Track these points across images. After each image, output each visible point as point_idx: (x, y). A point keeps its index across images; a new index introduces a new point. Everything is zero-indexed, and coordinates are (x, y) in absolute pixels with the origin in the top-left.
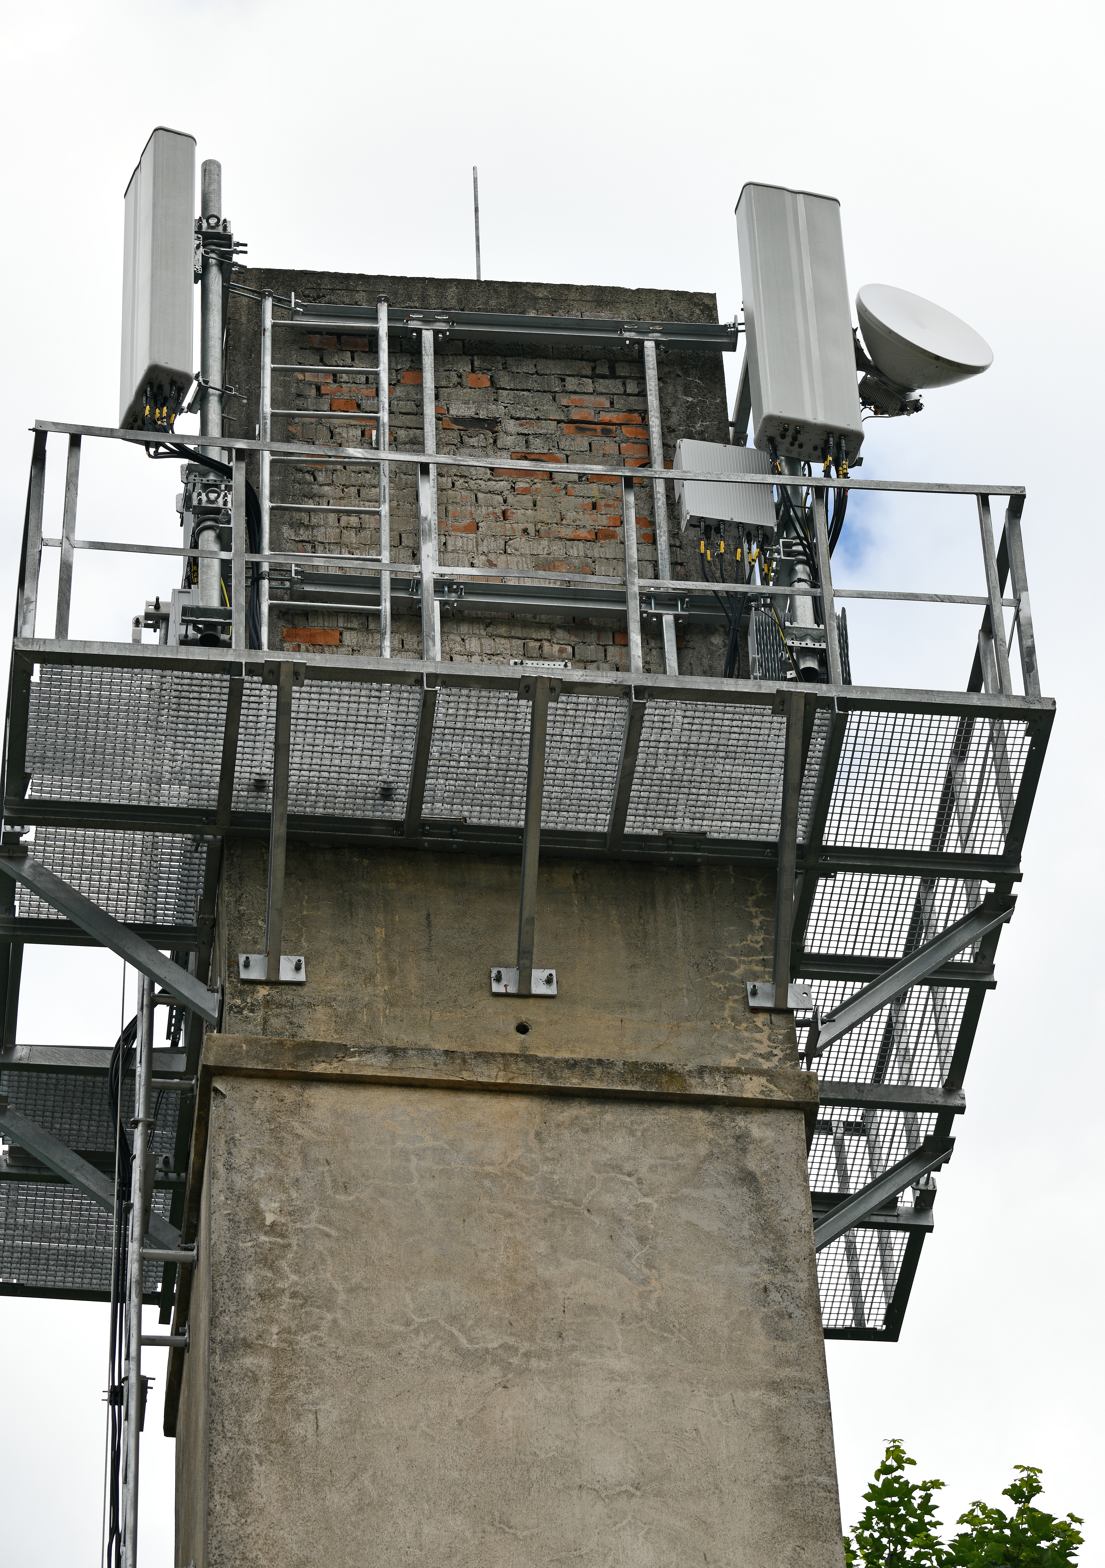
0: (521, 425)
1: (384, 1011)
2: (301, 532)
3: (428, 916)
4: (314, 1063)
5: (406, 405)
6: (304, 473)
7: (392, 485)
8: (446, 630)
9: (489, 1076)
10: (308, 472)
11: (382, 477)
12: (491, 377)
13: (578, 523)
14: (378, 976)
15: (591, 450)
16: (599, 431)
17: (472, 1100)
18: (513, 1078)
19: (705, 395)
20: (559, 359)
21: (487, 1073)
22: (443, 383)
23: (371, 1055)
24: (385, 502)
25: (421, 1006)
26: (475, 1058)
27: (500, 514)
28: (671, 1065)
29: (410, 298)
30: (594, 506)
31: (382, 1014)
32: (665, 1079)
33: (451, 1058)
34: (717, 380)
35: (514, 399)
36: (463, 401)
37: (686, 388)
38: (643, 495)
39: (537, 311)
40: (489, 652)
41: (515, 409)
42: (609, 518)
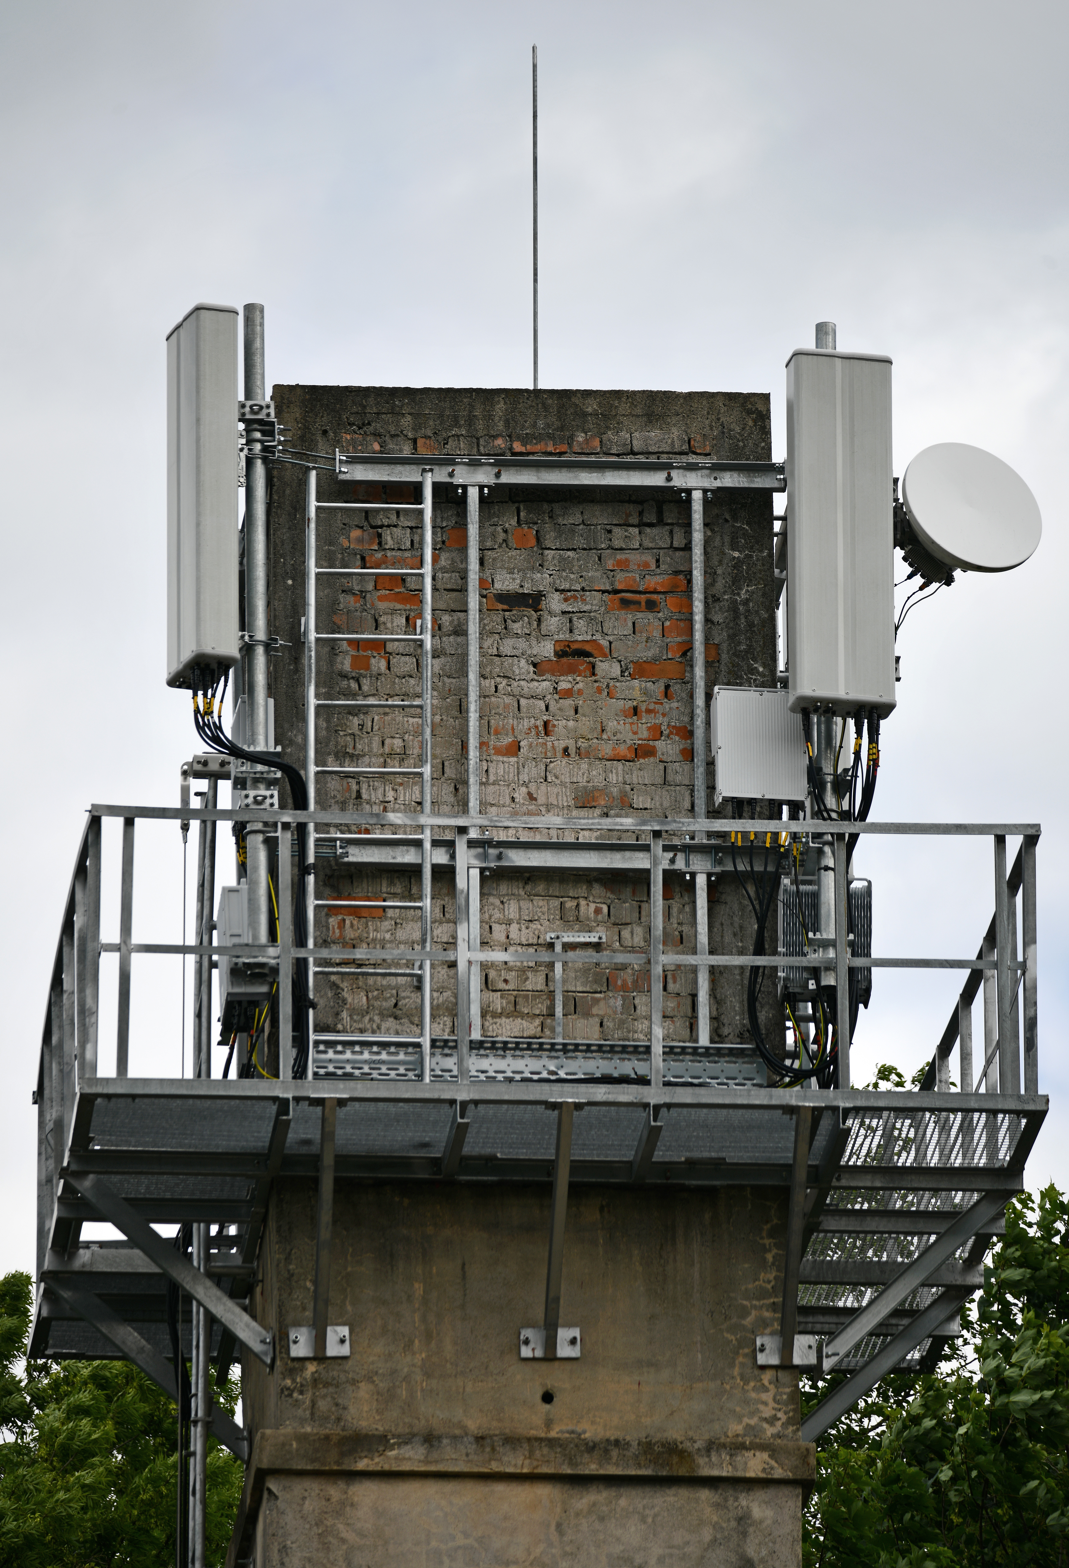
0: (566, 600)
1: (422, 1383)
3: (464, 1265)
4: (358, 1459)
5: (451, 578)
7: (435, 693)
8: (486, 891)
9: (515, 1466)
12: (537, 531)
13: (619, 736)
14: (417, 1341)
15: (634, 633)
16: (643, 604)
17: (500, 1488)
18: (537, 1467)
19: (752, 548)
20: (606, 502)
21: (513, 1462)
22: (489, 544)
23: (409, 1447)
25: (456, 1376)
26: (503, 1444)
27: (541, 728)
28: (681, 1443)
29: (456, 424)
30: (636, 711)
31: (419, 1388)
32: (675, 1459)
33: (482, 1446)
34: (765, 524)
35: (560, 562)
36: (508, 569)
37: (733, 538)
38: (684, 695)
39: (586, 433)
40: (527, 918)
41: (560, 577)
42: (649, 729)
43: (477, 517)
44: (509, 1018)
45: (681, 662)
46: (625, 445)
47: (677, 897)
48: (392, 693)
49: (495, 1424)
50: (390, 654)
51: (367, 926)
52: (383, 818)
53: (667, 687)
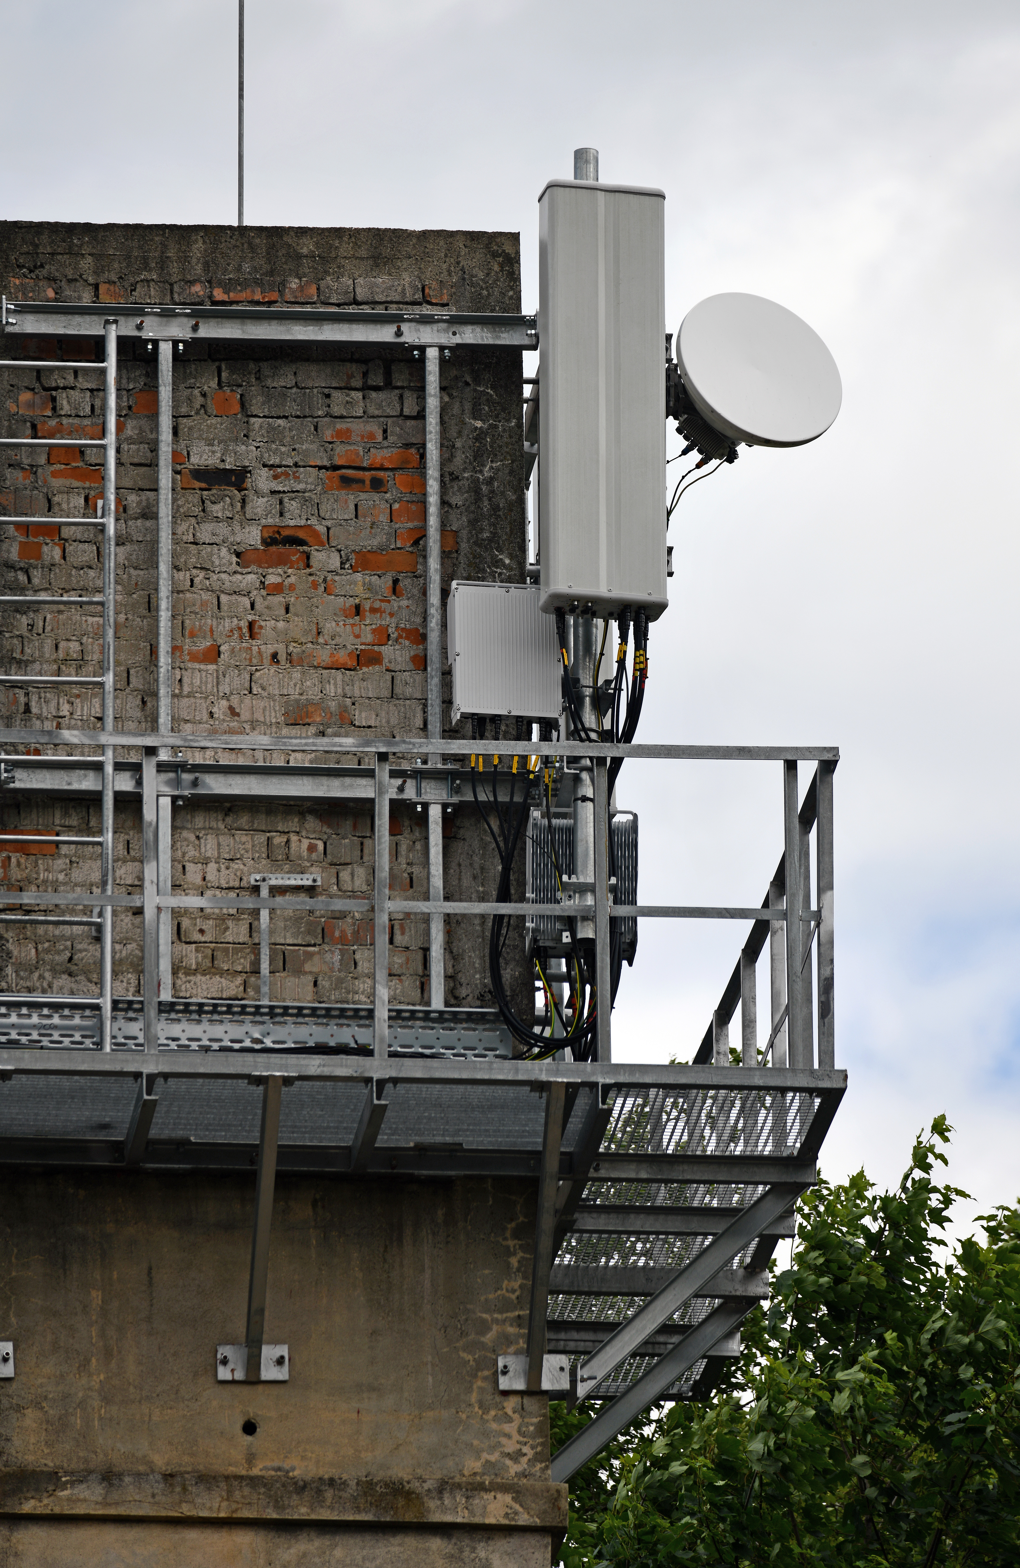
0: (276, 477)
1: (99, 1410)
2: (13, 671)
3: (150, 1269)
4: (23, 1500)
5: (138, 450)
8: (178, 823)
9: (211, 1509)
12: (242, 395)
13: (338, 640)
14: (94, 1360)
15: (356, 517)
16: (368, 482)
17: (192, 1535)
18: (236, 1511)
19: (497, 416)
20: (323, 361)
21: (208, 1505)
22: (184, 410)
23: (84, 1486)
25: (140, 1402)
26: (196, 1483)
27: (245, 630)
28: (408, 1482)
29: (146, 267)
30: (358, 609)
31: (96, 1415)
32: (401, 1502)
33: (171, 1485)
34: (513, 387)
35: (268, 432)
36: (206, 439)
37: (474, 405)
38: (415, 591)
39: (300, 279)
40: (227, 856)
41: (269, 450)
42: (374, 631)
43: (170, 378)
44: (205, 975)
45: (412, 553)
46: (347, 293)
47: (406, 832)
48: (67, 587)
49: (186, 1459)
50: (66, 540)
51: (36, 865)
52: (57, 736)
53: (396, 582)
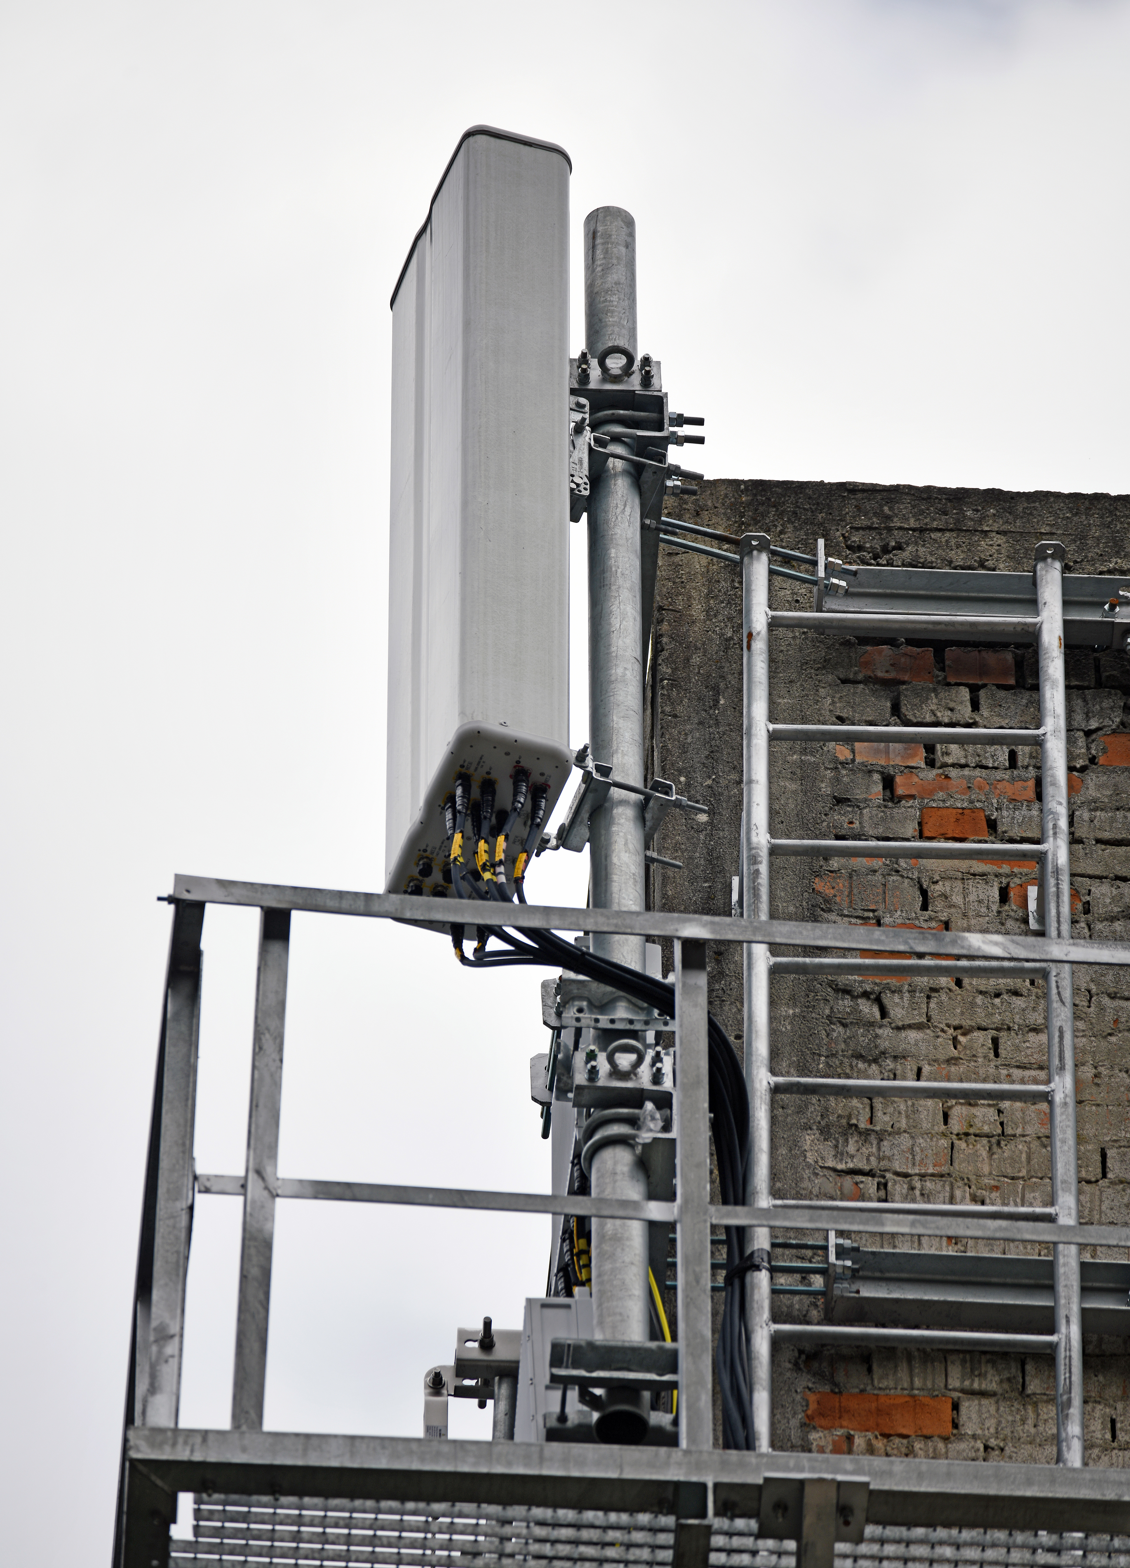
2: (851, 1148)
6: (854, 998)
7: (1081, 1025)
10: (866, 995)
11: (1056, 1005)
24: (1062, 1068)
48: (967, 1023)
51: (910, 1452)
